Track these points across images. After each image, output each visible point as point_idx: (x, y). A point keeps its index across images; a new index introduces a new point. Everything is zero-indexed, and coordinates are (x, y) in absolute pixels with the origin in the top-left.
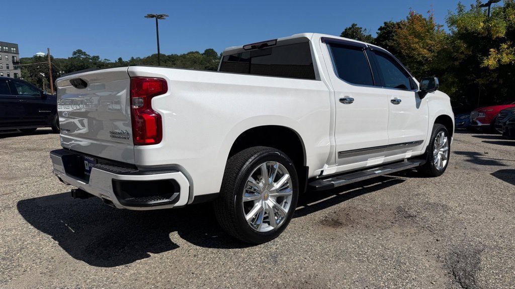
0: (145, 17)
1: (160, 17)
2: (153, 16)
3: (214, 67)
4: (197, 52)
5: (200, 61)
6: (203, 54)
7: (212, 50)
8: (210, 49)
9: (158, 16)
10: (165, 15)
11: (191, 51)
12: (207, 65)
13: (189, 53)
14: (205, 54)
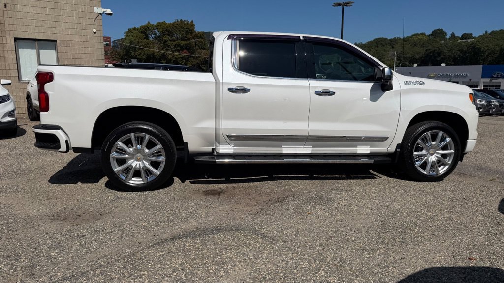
0: (333, 6)
1: (347, 4)
2: (339, 5)
3: (437, 49)
4: (423, 34)
5: (421, 43)
6: (429, 36)
7: (442, 30)
8: (439, 30)
9: (345, 4)
10: (350, 2)
11: (416, 33)
12: (428, 48)
13: (413, 35)
14: (431, 35)
